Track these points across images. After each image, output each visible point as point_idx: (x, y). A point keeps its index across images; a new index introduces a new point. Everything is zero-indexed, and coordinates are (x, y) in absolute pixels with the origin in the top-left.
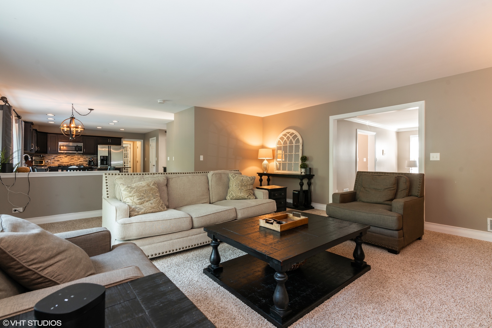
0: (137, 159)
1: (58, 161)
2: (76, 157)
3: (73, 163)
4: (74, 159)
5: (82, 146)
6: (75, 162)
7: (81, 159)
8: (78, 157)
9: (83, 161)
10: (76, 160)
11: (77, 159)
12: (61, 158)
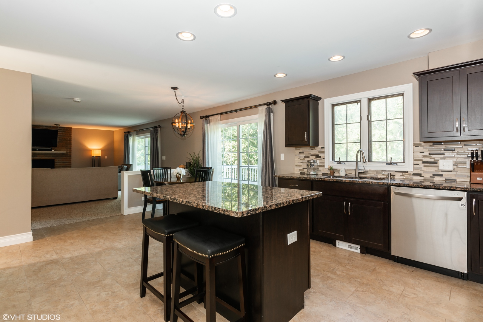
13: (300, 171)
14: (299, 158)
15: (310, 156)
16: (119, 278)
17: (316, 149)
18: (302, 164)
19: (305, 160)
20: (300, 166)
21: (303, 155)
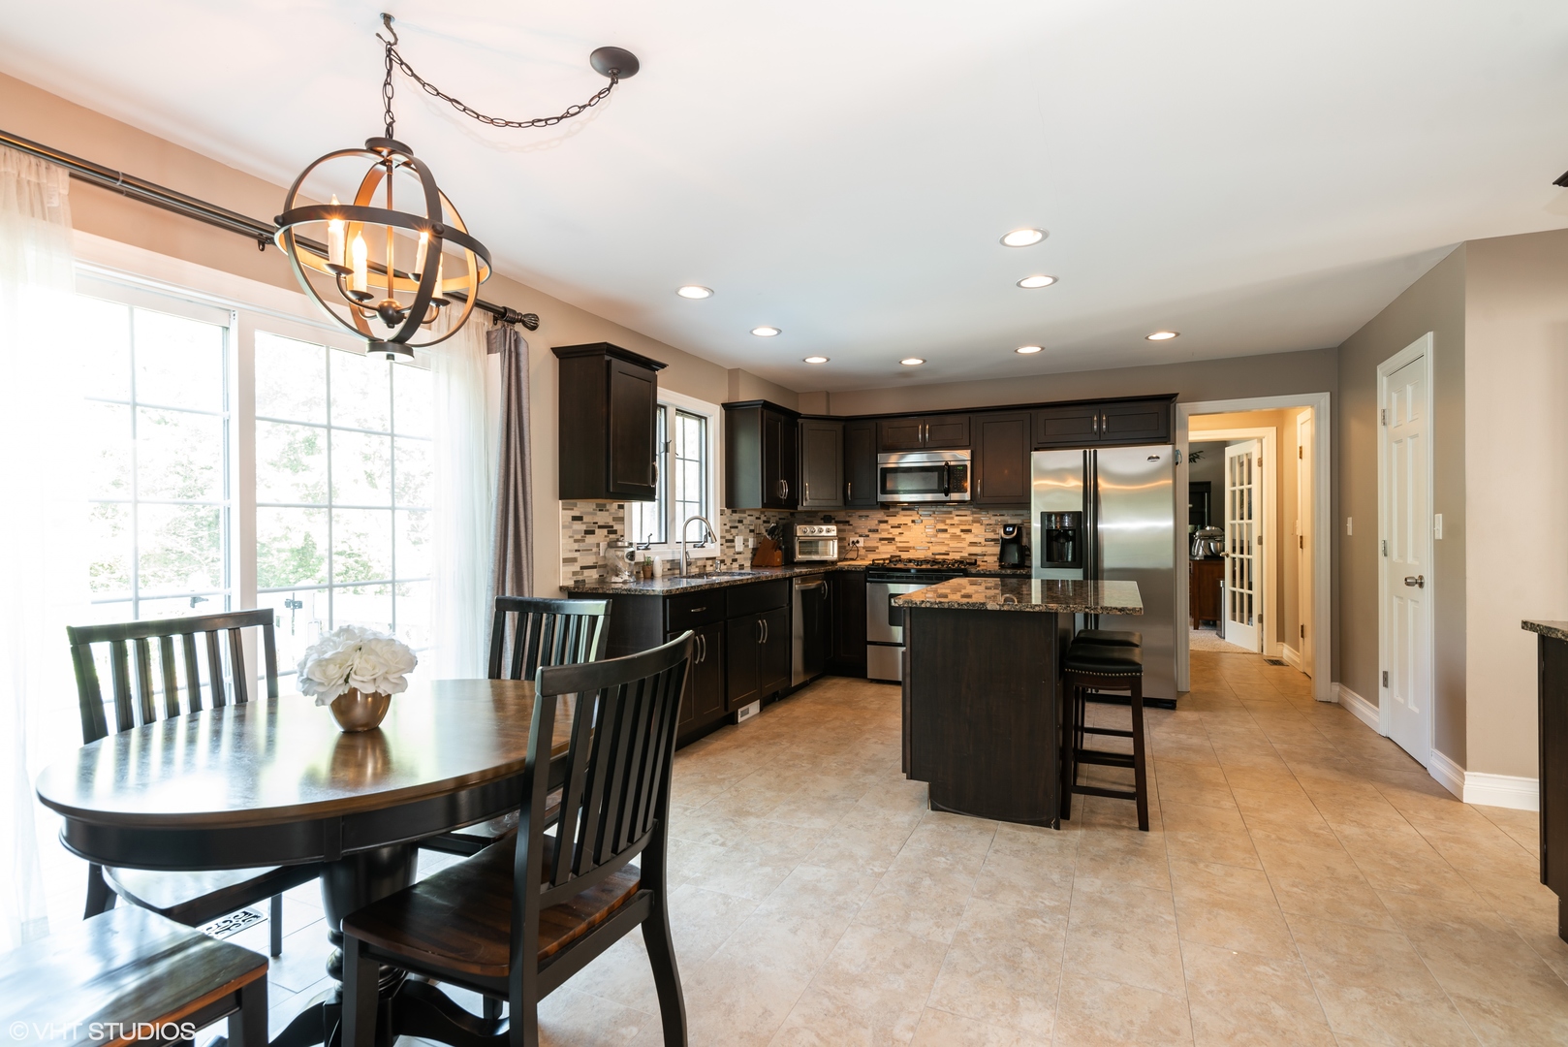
0: (1298, 522)
1: (891, 540)
2: (956, 520)
3: (943, 549)
4: (946, 531)
5: (968, 464)
6: (954, 544)
7: (976, 529)
8: (961, 523)
9: (982, 541)
10: (954, 537)
11: (958, 533)
12: (899, 526)
13: (575, 578)
14: (570, 537)
15: (597, 531)
16: (1159, 885)
17: (608, 510)
18: (577, 555)
19: (586, 540)
20: (574, 560)
21: (580, 527)
